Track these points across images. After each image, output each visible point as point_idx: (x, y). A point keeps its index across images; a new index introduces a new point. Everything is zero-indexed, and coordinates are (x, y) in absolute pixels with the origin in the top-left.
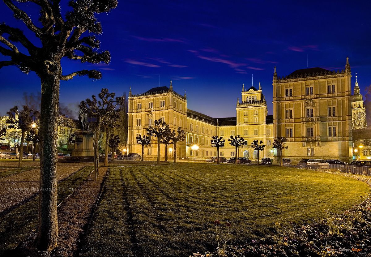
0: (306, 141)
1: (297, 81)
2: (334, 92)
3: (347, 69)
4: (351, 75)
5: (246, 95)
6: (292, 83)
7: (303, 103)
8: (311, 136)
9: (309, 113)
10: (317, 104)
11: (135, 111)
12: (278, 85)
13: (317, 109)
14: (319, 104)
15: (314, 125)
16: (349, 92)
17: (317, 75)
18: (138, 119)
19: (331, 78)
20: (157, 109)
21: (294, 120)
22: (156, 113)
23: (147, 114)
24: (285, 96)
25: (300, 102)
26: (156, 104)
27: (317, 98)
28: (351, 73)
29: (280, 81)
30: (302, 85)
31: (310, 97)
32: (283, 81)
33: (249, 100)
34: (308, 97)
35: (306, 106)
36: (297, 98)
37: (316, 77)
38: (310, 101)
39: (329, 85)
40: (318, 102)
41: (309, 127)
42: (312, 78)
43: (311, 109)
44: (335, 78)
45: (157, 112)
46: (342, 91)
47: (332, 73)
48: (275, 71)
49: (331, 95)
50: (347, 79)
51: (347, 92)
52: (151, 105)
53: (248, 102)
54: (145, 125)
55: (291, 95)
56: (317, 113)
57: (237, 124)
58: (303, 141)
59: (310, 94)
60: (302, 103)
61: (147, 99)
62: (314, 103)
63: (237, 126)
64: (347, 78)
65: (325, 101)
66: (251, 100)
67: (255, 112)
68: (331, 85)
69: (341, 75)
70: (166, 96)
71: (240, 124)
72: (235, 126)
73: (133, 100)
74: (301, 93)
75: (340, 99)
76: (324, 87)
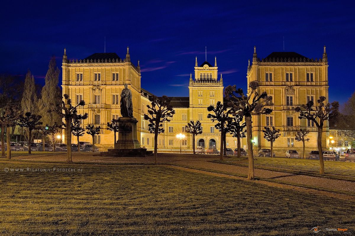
0: (287, 131)
1: (277, 65)
2: (313, 81)
3: (325, 58)
4: (328, 65)
5: (200, 72)
6: (272, 67)
7: (284, 90)
8: (291, 126)
9: (289, 101)
10: (297, 92)
11: (74, 83)
12: (258, 68)
13: (297, 97)
14: (299, 92)
15: (294, 114)
16: (327, 83)
17: (297, 61)
18: (78, 94)
19: (310, 65)
20: (108, 83)
21: (275, 108)
22: (106, 88)
23: (93, 89)
24: (265, 80)
25: (280, 88)
26: (106, 77)
27: (297, 85)
28: (328, 62)
29: (259, 63)
30: (282, 70)
31: (290, 83)
32: (263, 63)
33: (203, 78)
34: (288, 83)
35: (286, 93)
36: (277, 83)
37: (296, 64)
38: (291, 88)
39: (308, 72)
40: (298, 90)
41: (289, 116)
42: (292, 63)
43: (291, 97)
44: (313, 66)
45: (108, 87)
46: (320, 80)
47: (310, 61)
48: (255, 52)
49: (309, 83)
50: (325, 69)
51: (324, 81)
52: (97, 77)
53: (202, 80)
54: (90, 103)
55: (271, 80)
56: (297, 101)
57: (190, 106)
58: (284, 131)
59: (289, 80)
60: (282, 89)
61: (91, 68)
62: (294, 90)
63: (190, 109)
64: (324, 67)
65: (304, 89)
66: (206, 77)
67: (211, 92)
68: (310, 73)
69: (319, 64)
70: (121, 67)
71: (194, 106)
72: (187, 108)
73: (70, 68)
74: (281, 78)
75: (318, 89)
76: (303, 74)
